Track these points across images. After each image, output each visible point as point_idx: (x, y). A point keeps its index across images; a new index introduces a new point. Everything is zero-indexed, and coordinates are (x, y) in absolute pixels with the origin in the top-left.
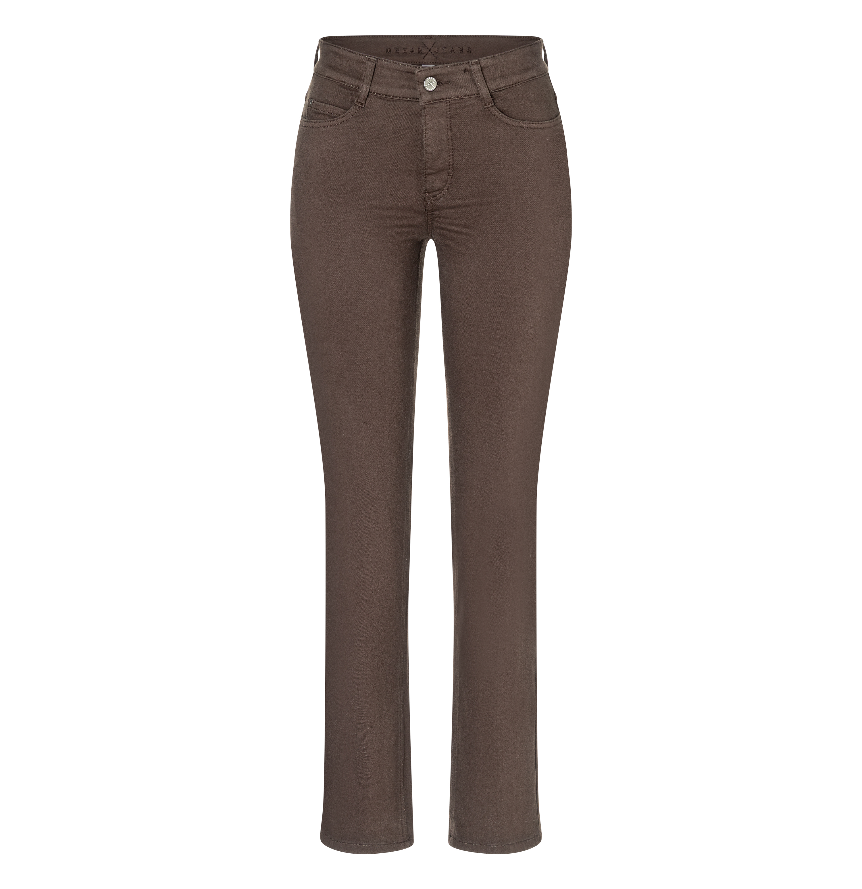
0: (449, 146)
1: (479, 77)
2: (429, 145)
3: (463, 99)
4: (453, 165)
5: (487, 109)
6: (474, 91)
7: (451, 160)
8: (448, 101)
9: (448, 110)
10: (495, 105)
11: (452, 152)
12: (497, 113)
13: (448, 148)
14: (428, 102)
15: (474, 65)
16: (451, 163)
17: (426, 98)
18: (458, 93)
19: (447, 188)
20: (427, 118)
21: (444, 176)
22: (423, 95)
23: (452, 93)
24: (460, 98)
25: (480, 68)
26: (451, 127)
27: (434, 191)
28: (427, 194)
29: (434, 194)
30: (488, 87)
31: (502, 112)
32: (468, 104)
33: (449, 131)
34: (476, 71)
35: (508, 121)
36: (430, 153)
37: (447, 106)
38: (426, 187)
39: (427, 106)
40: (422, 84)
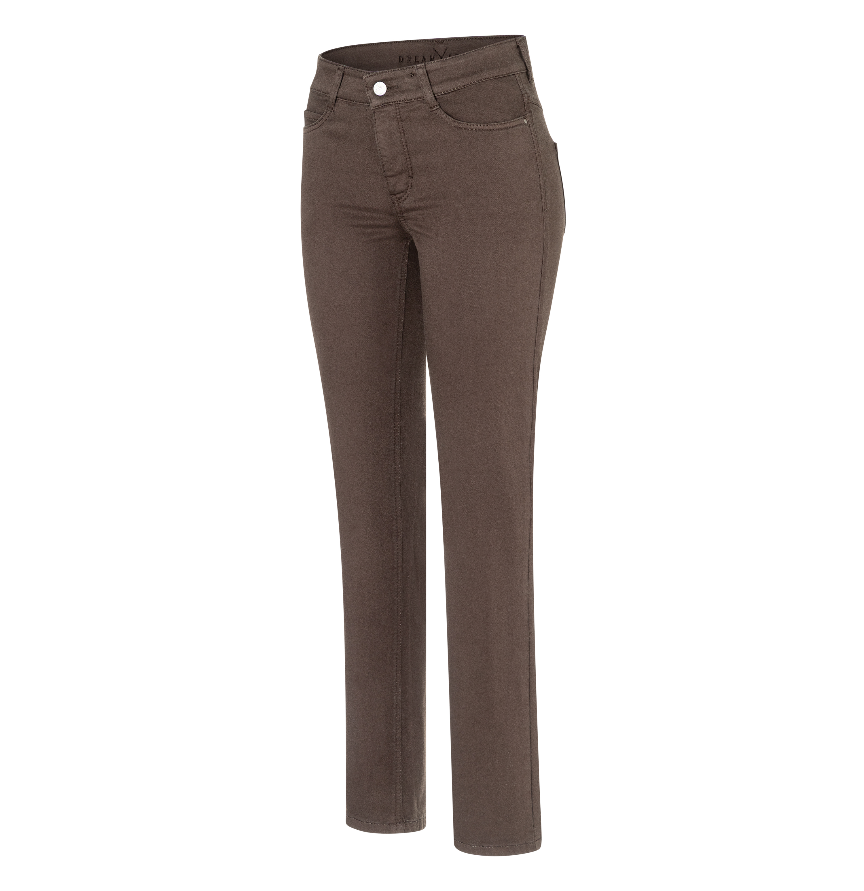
0: (404, 149)
1: (424, 80)
2: (382, 148)
3: (410, 102)
4: (411, 167)
5: (434, 112)
6: (420, 95)
7: (408, 163)
8: (397, 105)
9: (399, 114)
10: (440, 107)
11: (409, 155)
12: (444, 116)
13: (404, 151)
14: (378, 107)
15: (419, 68)
16: (409, 166)
17: (375, 102)
18: (405, 96)
19: (409, 190)
20: (377, 121)
21: (404, 178)
22: (373, 100)
23: (400, 97)
24: (408, 102)
25: (425, 72)
26: (403, 130)
27: (398, 193)
28: (392, 196)
29: (398, 196)
30: (432, 90)
31: (448, 115)
32: (415, 107)
33: (402, 134)
34: (421, 75)
35: (456, 124)
36: (385, 156)
37: (396, 109)
38: (389, 189)
39: (376, 110)
40: (370, 90)
